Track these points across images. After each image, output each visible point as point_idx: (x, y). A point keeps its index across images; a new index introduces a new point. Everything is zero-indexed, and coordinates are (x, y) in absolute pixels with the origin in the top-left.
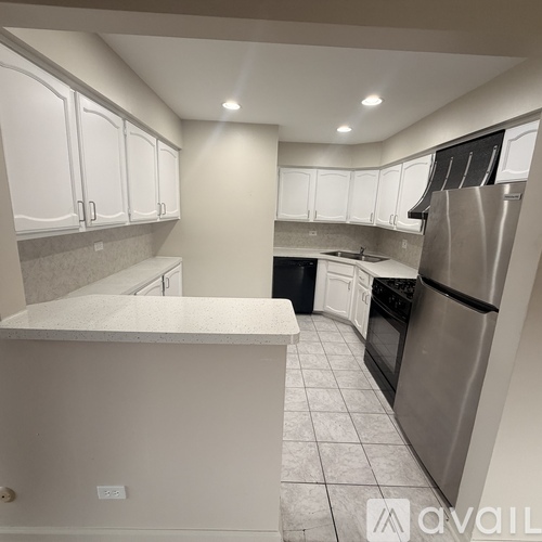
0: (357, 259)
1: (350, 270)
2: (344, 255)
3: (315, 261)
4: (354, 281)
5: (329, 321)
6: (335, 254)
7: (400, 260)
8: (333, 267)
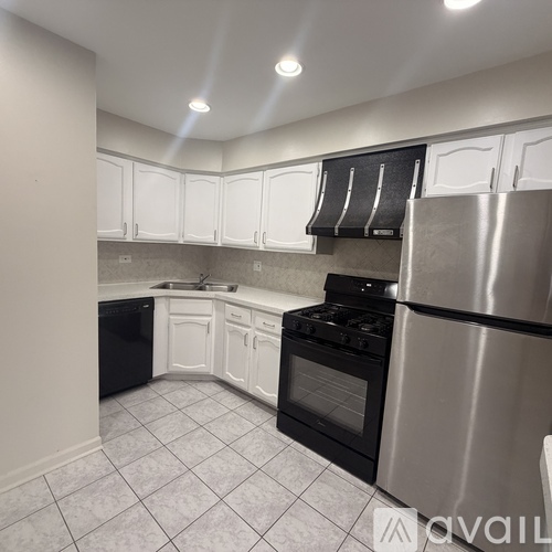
0: (201, 289)
1: (208, 307)
2: (178, 286)
3: (150, 301)
4: (213, 320)
5: (181, 384)
6: (165, 286)
7: (251, 285)
8: (176, 306)
